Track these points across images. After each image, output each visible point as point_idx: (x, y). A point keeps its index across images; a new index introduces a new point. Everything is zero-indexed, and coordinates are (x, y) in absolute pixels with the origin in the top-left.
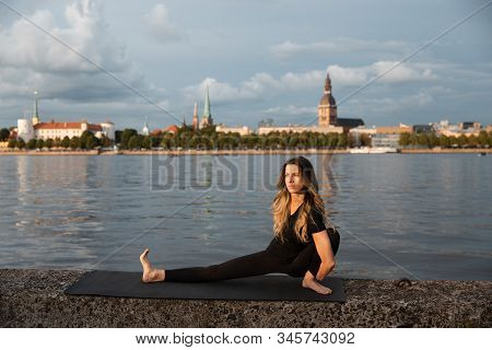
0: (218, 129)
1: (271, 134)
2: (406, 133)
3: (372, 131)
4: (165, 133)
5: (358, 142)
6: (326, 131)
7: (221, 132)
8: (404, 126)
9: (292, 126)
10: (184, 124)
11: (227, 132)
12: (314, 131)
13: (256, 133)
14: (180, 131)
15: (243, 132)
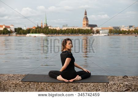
0: (49, 28)
1: (67, 29)
2: (111, 29)
3: (100, 29)
4: (31, 29)
5: (95, 32)
6: (85, 29)
7: (51, 29)
8: (110, 27)
9: (74, 27)
10: (38, 26)
11: (52, 29)
12: (81, 29)
13: (62, 29)
14: (36, 28)
15: (58, 29)
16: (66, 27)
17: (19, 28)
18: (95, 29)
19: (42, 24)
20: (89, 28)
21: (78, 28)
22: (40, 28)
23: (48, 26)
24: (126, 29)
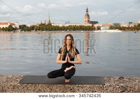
0: (52, 25)
1: (69, 26)
2: (111, 26)
3: (101, 25)
4: (35, 26)
5: (96, 29)
6: (86, 25)
7: (53, 26)
8: (110, 23)
9: (76, 24)
10: (41, 23)
11: (55, 26)
12: (83, 25)
13: (64, 26)
14: (40, 25)
15: (60, 25)
16: (69, 24)
17: (23, 25)
18: (96, 26)
19: (45, 21)
20: (91, 25)
21: (80, 24)
22: (44, 24)
23: (51, 23)
24: (126, 25)
